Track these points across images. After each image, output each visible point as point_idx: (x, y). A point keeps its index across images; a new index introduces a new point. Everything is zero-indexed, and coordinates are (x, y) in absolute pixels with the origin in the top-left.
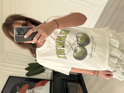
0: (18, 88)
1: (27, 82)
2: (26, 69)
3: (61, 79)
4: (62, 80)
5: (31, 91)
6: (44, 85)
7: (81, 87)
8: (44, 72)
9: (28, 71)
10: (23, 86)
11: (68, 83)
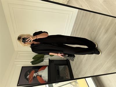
0: (28, 73)
3: (55, 64)
5: (36, 74)
8: (43, 61)
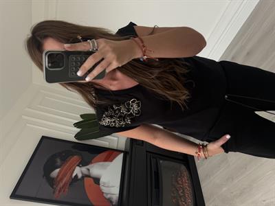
0: (59, 162)
1: (76, 150)
2: (77, 125)
3: (147, 152)
4: (149, 154)
6: (111, 161)
7: (187, 172)
9: (79, 130)
10: (68, 159)
11: (161, 162)
